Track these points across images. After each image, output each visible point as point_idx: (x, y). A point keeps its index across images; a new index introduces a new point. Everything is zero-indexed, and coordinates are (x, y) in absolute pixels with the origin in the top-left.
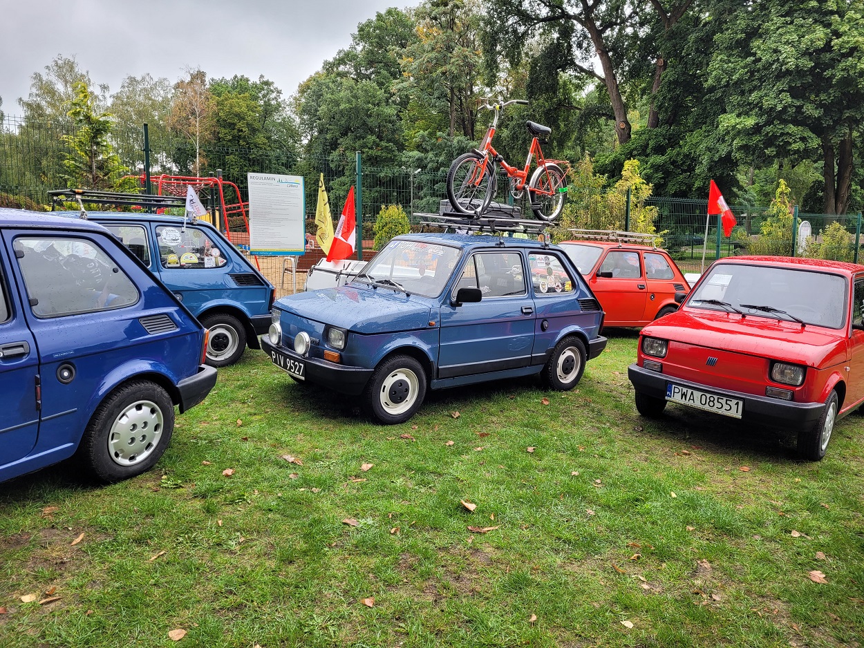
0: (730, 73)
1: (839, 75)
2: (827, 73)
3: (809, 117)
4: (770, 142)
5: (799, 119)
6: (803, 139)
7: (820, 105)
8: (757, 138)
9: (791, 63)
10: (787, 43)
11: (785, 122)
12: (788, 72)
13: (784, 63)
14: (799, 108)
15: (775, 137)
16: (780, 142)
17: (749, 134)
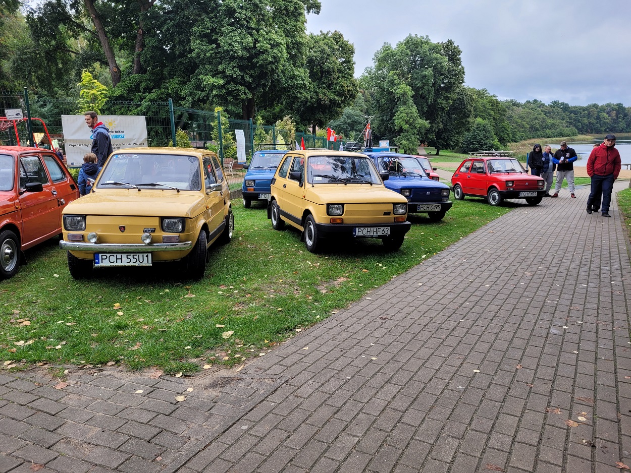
0: (205, 52)
1: (261, 62)
2: (255, 60)
3: (247, 82)
4: (229, 93)
5: (243, 83)
6: (245, 93)
7: (251, 76)
8: (224, 91)
9: (240, 53)
10: (236, 41)
11: (237, 83)
12: (238, 57)
13: (236, 52)
14: (243, 77)
15: (232, 91)
16: (234, 94)
17: (219, 88)
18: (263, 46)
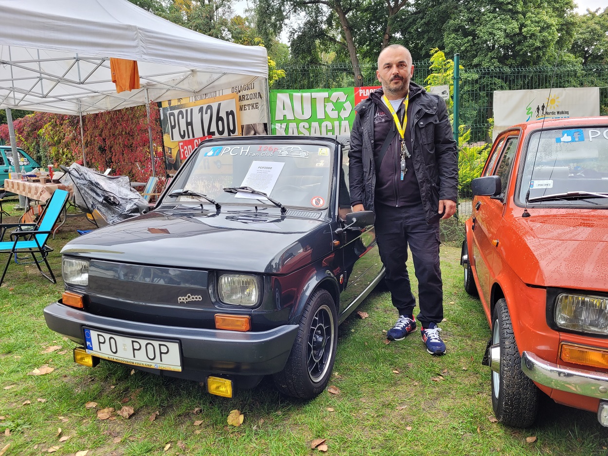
9: (502, 42)
10: (498, 29)
18: (530, 30)
